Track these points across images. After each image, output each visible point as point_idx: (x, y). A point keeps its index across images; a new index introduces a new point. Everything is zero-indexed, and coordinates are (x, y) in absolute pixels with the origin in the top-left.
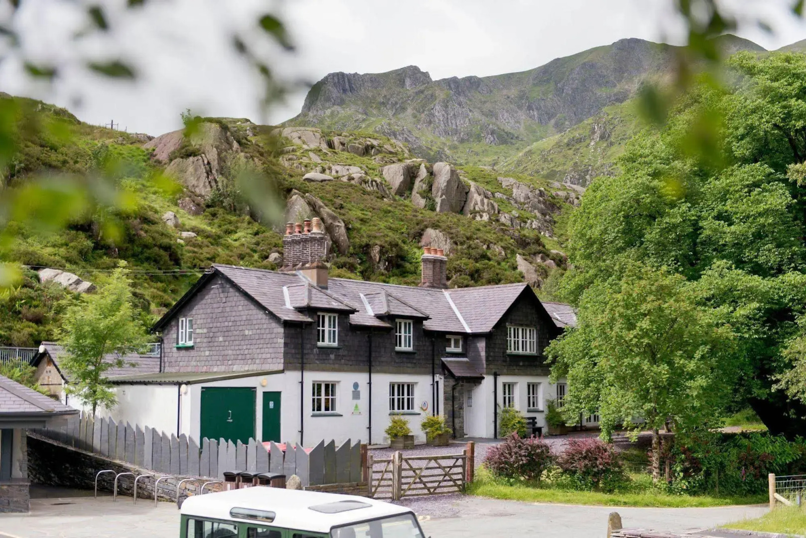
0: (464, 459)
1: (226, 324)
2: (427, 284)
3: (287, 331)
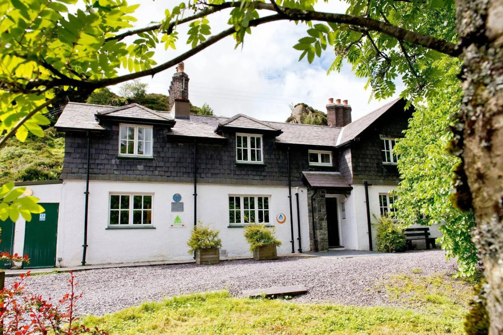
2: (331, 125)
3: (70, 140)
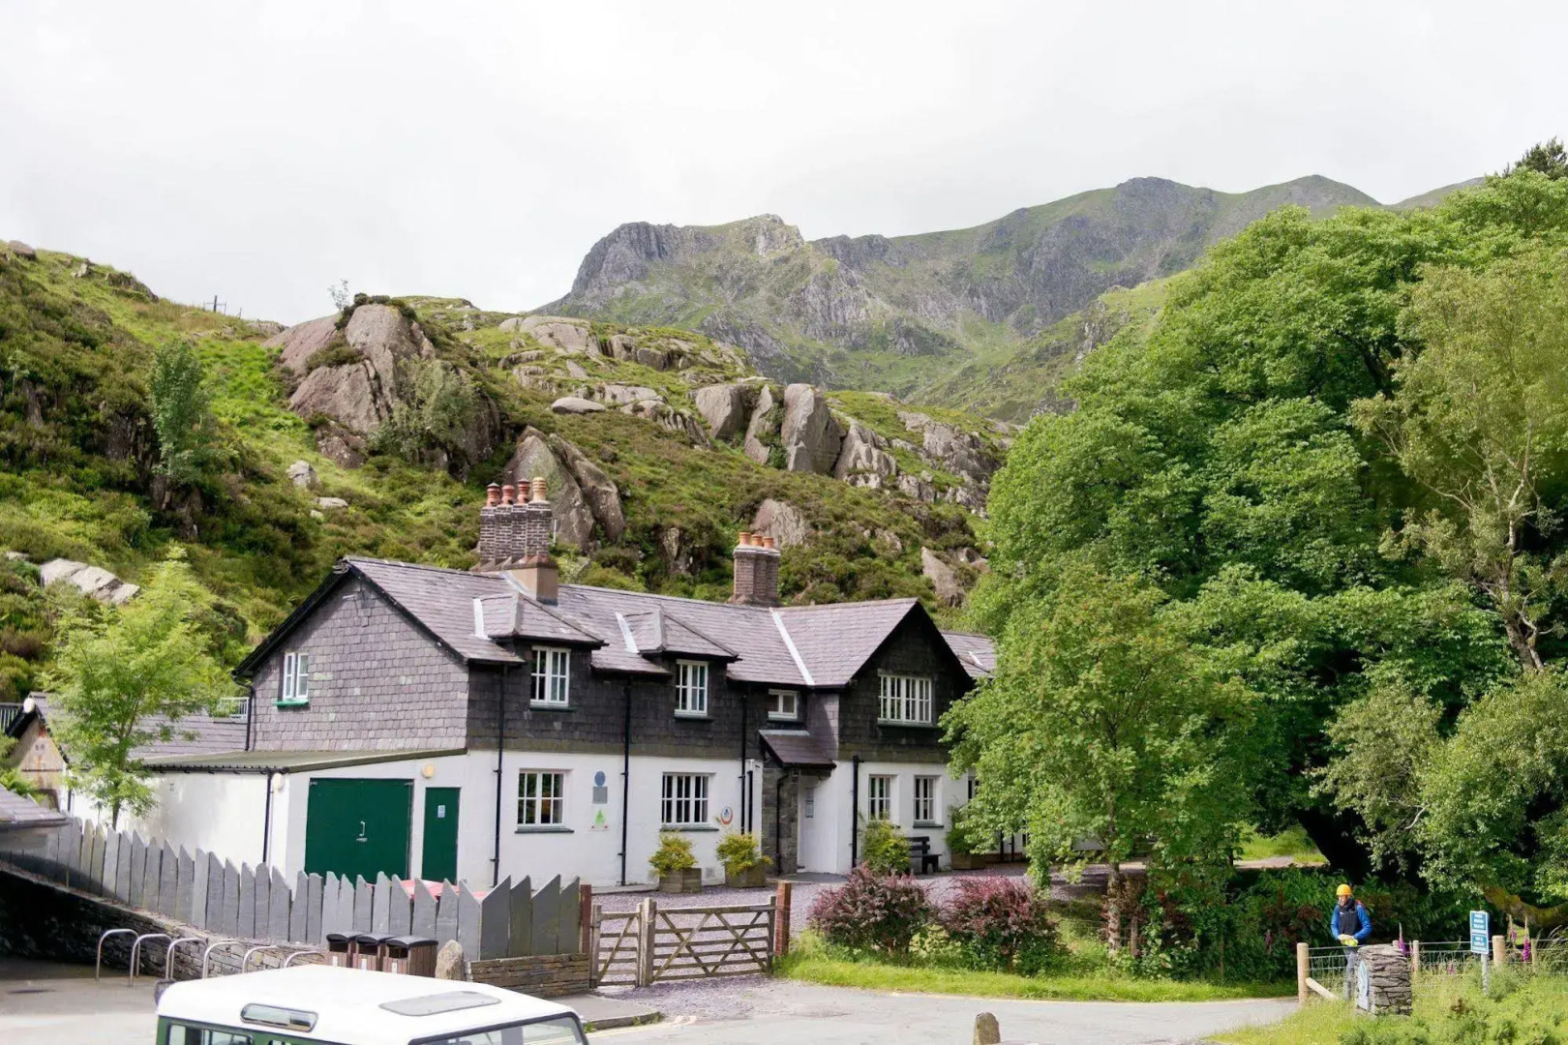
0: (771, 913)
1: (368, 664)
2: (743, 598)
3: (475, 680)
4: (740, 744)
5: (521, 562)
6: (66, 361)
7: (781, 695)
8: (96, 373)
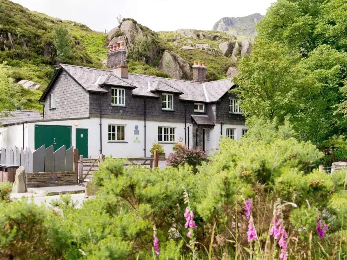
0: (151, 160)
2: (195, 80)
3: (91, 97)
4: (184, 119)
5: (117, 66)
6: (33, 32)
7: (199, 105)
8: (41, 34)
